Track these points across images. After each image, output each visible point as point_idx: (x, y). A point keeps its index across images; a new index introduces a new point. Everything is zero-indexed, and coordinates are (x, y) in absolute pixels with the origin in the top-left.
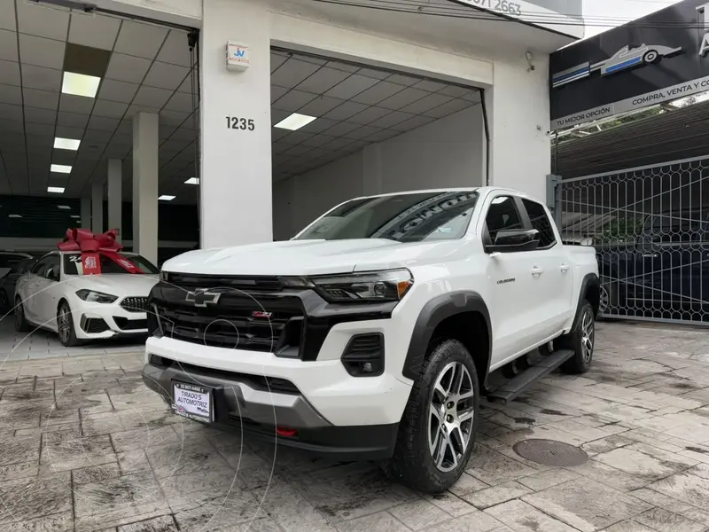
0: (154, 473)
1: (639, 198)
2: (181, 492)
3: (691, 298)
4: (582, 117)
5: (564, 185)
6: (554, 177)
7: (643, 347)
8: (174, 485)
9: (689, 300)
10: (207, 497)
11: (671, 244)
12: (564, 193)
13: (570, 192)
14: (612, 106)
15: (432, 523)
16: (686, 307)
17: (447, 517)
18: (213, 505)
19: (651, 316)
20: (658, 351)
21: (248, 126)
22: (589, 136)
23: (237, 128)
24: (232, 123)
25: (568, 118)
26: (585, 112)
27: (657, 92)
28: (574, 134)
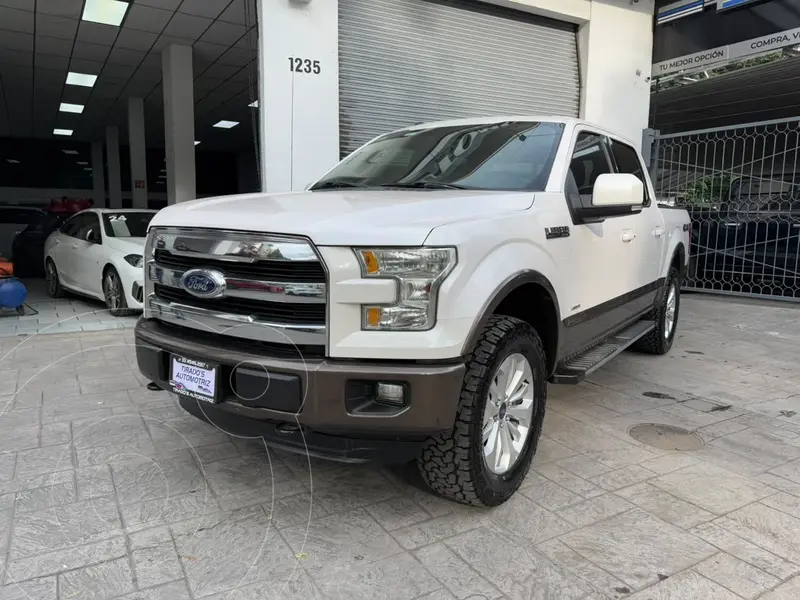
1: (748, 159)
3: (796, 273)
4: (691, 61)
5: (662, 141)
6: (652, 131)
9: (793, 275)
12: (661, 152)
13: (669, 150)
14: (727, 49)
16: (789, 282)
19: (739, 290)
20: (759, 331)
21: (313, 68)
22: (695, 84)
23: (301, 71)
24: (295, 65)
25: (672, 61)
26: (693, 56)
27: (782, 34)
28: (677, 81)
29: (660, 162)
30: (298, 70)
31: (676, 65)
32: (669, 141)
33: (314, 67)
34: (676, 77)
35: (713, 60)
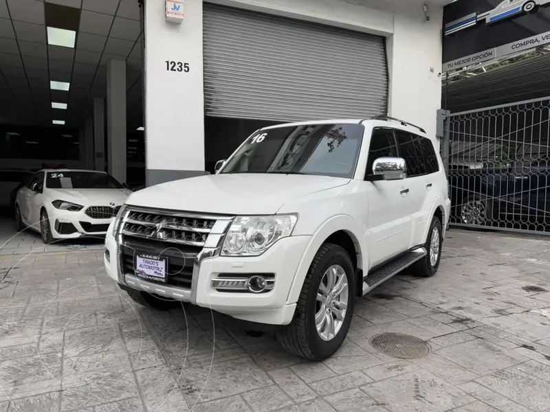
1: (514, 129)
4: (468, 60)
5: (451, 118)
6: (444, 111)
11: (538, 168)
13: (456, 124)
14: (494, 50)
22: (475, 76)
23: (175, 70)
24: (171, 66)
25: (456, 61)
26: (471, 56)
27: (533, 38)
28: (462, 75)
29: (451, 134)
30: (172, 69)
31: (459, 63)
32: (456, 117)
33: (184, 67)
34: (461, 73)
35: (485, 59)
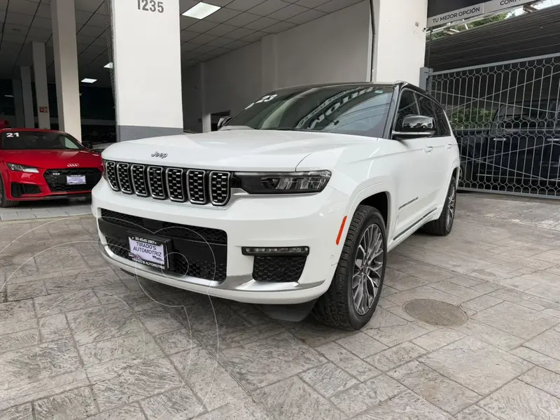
0: (74, 339)
1: (498, 90)
2: (100, 360)
3: (531, 175)
4: (455, 15)
5: (434, 76)
6: (427, 69)
7: (491, 215)
8: (93, 353)
9: (529, 177)
10: (125, 365)
11: (512, 130)
12: (434, 85)
13: (439, 83)
14: (482, 5)
15: (341, 388)
16: (526, 182)
17: (354, 381)
18: (131, 373)
19: (490, 189)
20: (504, 219)
21: (157, 8)
22: (458, 34)
23: (147, 10)
24: (142, 4)
25: (442, 16)
26: (457, 11)
28: (445, 32)
29: (433, 93)
30: (144, 9)
31: (445, 18)
32: (440, 76)
34: (445, 29)
35: (472, 15)
